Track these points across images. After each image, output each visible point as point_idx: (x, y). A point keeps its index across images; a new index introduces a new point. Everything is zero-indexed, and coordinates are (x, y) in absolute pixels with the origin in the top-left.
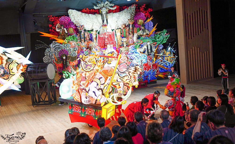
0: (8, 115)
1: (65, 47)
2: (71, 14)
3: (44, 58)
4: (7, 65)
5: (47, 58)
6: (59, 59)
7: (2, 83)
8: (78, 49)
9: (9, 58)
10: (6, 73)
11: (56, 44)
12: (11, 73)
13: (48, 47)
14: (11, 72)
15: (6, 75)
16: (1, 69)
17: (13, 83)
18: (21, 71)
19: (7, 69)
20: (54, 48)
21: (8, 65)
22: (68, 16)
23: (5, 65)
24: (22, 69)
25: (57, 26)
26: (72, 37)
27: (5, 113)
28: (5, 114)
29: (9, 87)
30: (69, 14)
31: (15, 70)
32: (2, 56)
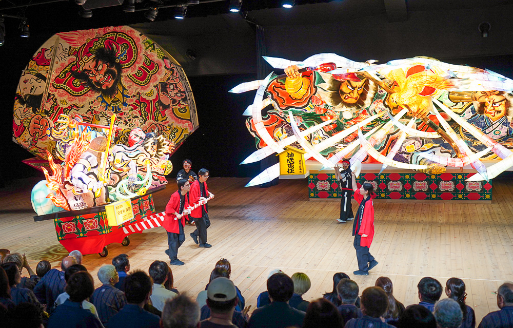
0: (505, 222)
7: (500, 154)
15: (510, 140)
16: (503, 126)
27: (498, 218)
28: (499, 221)
32: (509, 98)
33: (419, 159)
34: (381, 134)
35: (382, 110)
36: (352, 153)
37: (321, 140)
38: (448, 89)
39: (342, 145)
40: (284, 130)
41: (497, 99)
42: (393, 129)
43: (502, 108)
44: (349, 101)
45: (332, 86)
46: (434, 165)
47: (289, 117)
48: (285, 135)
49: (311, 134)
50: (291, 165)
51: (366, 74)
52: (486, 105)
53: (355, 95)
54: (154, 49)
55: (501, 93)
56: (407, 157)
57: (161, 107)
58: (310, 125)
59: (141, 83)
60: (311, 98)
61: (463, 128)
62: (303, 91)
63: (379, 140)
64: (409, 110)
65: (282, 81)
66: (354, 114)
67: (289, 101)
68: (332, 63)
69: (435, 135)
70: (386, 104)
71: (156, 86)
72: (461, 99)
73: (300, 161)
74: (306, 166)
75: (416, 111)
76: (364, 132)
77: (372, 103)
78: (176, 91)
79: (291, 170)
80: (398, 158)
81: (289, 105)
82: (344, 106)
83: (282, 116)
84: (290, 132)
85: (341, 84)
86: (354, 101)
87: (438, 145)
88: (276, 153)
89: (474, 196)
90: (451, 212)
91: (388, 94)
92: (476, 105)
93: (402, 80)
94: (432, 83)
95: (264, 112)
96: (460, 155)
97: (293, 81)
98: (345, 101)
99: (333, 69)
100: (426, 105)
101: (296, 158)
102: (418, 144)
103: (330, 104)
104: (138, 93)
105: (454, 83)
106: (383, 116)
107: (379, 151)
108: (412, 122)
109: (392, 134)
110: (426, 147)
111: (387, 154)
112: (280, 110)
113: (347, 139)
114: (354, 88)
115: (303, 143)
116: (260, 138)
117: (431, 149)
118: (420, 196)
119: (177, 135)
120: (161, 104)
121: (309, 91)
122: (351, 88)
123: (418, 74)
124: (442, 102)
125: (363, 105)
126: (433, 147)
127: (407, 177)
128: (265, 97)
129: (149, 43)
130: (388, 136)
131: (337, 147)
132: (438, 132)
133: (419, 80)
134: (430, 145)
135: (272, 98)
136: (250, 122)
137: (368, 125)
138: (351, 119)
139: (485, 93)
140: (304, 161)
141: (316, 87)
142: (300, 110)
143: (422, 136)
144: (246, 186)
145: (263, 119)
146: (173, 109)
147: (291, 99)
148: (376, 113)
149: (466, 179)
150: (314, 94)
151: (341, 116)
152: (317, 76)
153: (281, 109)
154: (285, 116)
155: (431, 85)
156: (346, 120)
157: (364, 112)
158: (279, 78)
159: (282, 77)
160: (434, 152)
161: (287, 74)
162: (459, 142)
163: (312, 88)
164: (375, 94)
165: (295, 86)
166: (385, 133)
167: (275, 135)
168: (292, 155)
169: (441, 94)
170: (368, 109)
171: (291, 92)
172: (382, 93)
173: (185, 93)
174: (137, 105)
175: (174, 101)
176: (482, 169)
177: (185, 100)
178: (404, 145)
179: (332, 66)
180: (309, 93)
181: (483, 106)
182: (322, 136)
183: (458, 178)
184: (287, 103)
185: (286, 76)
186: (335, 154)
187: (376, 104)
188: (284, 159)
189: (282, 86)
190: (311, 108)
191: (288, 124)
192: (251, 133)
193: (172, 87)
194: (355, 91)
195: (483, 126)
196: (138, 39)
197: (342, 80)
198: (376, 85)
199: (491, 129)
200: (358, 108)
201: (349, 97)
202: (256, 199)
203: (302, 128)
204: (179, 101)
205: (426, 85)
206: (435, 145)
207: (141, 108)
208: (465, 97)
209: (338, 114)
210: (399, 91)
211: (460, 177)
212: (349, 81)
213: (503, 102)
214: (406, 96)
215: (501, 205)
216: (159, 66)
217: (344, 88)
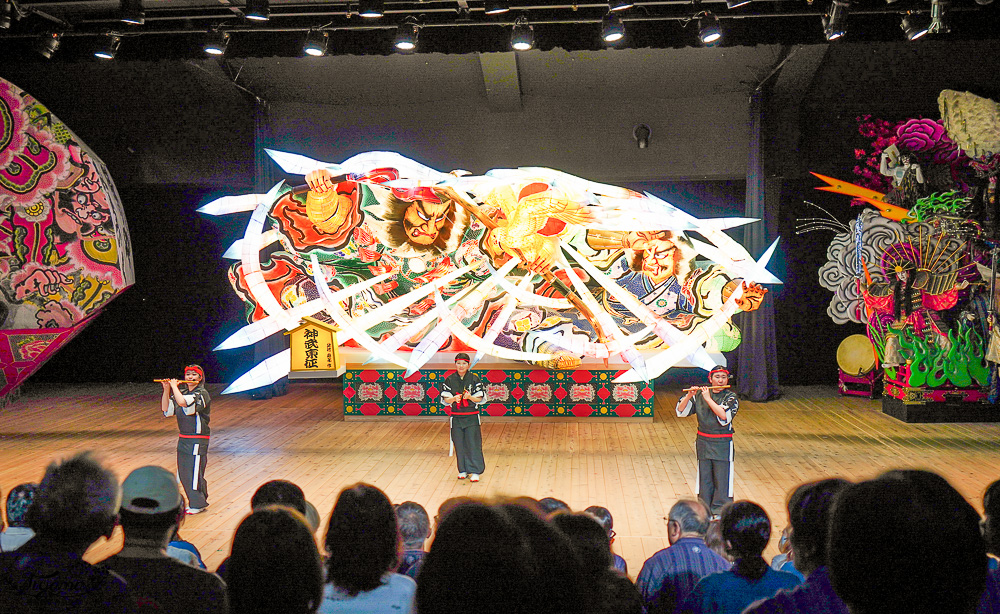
0: (675, 450)
1: (910, 233)
2: (950, 110)
3: (821, 269)
4: (689, 280)
5: (834, 270)
6: (881, 280)
7: (668, 339)
8: (963, 245)
9: (700, 258)
10: (685, 307)
11: (876, 222)
12: (701, 311)
13: (843, 231)
14: (701, 306)
15: (682, 315)
16: (672, 293)
17: (704, 345)
18: (737, 306)
19: (689, 293)
20: (866, 235)
21: (694, 279)
22: (936, 115)
23: (686, 279)
24: (739, 298)
25: (884, 156)
26: (944, 198)
27: (664, 444)
28: (665, 447)
29: (689, 356)
30: (942, 109)
31: (713, 302)
32: (679, 245)
33: (537, 345)
34: (473, 300)
35: (477, 259)
36: (424, 333)
37: (369, 309)
38: (585, 224)
39: (405, 320)
40: (301, 290)
41: (662, 245)
42: (495, 292)
43: (669, 262)
44: (421, 239)
45: (391, 212)
46: (561, 353)
47: (311, 266)
48: (305, 298)
49: (350, 298)
50: (312, 352)
51: (451, 192)
52: (645, 255)
53: (431, 229)
54: (49, 123)
55: (667, 235)
56: (518, 339)
57: (57, 239)
58: (350, 281)
59: (19, 189)
60: (352, 232)
61: (608, 294)
62: (338, 220)
63: (471, 311)
64: (523, 258)
65: (300, 200)
66: (428, 264)
67: (312, 236)
68: (391, 169)
69: (563, 303)
70: (484, 247)
71: (49, 197)
72: (605, 244)
73: (329, 345)
74: (340, 355)
75: (533, 261)
76: (445, 298)
77: (459, 245)
78: (90, 208)
79: (311, 361)
80: (501, 341)
81: (311, 243)
82: (412, 249)
83: (299, 263)
84: (312, 293)
85: (406, 209)
86: (428, 240)
87: (569, 320)
88: (285, 330)
89: (625, 410)
90: (589, 436)
91: (487, 230)
92: (630, 256)
93: (510, 206)
94: (560, 211)
95: (265, 254)
96: (603, 339)
97: (321, 199)
98: (414, 239)
99: (393, 178)
100: (550, 250)
101: (322, 339)
102: (536, 319)
103: (386, 243)
104: (12, 208)
105: (594, 214)
106: (478, 270)
107: (471, 329)
108: (527, 281)
109: (493, 300)
110: (548, 322)
111: (484, 334)
112: (294, 252)
113: (415, 309)
114: (429, 217)
115: (336, 312)
116: (254, 303)
117: (557, 325)
118: (539, 410)
119: (89, 293)
120: (58, 231)
121: (350, 219)
122: (424, 217)
123: (537, 195)
124: (576, 249)
125: (444, 248)
126: (561, 323)
127: (518, 376)
128: (267, 226)
129: (39, 112)
130: (487, 302)
131: (396, 322)
132: (568, 298)
133: (539, 206)
134: (557, 319)
135: (281, 230)
136: (238, 271)
137: (453, 285)
138: (422, 274)
139: (641, 234)
140: (336, 346)
141: (362, 213)
142: (331, 253)
143: (543, 305)
144: (223, 393)
145: (263, 268)
146: (82, 242)
147: (315, 233)
148: (467, 264)
149: (613, 379)
150: (359, 225)
151: (406, 267)
152: (364, 192)
153: (296, 250)
154: (303, 263)
155: (559, 216)
156: (414, 275)
157: (446, 261)
158: (295, 191)
159: (301, 189)
160: (562, 332)
161: (309, 184)
162: (602, 316)
163: (357, 214)
164: (465, 229)
165: (324, 209)
166: (481, 299)
167: (284, 298)
168: (315, 333)
169: (574, 232)
170: (453, 256)
171: (316, 219)
172: (477, 228)
173: (109, 213)
174: (6, 231)
175: (85, 227)
176: (637, 363)
177: (108, 225)
178: (513, 319)
179: (392, 173)
180: (350, 224)
181: (640, 256)
182: (370, 302)
183: (599, 378)
184: (308, 240)
185: (308, 189)
186: (392, 334)
187: (466, 248)
188: (299, 341)
189: (300, 209)
190: (353, 251)
191: (309, 279)
192: (238, 293)
193: (82, 199)
194: (432, 223)
195: (641, 291)
196: (16, 103)
197: (407, 200)
198: (467, 214)
199: (652, 296)
200: (436, 253)
201: (420, 233)
202: (243, 419)
203: (334, 285)
204: (96, 227)
205: (551, 215)
206: (564, 319)
207: (14, 237)
208: (612, 241)
209: (400, 263)
210: (506, 225)
211: (603, 377)
212: (420, 202)
213: (671, 252)
214: (517, 234)
215: (668, 425)
216: (58, 157)
217: (413, 217)
